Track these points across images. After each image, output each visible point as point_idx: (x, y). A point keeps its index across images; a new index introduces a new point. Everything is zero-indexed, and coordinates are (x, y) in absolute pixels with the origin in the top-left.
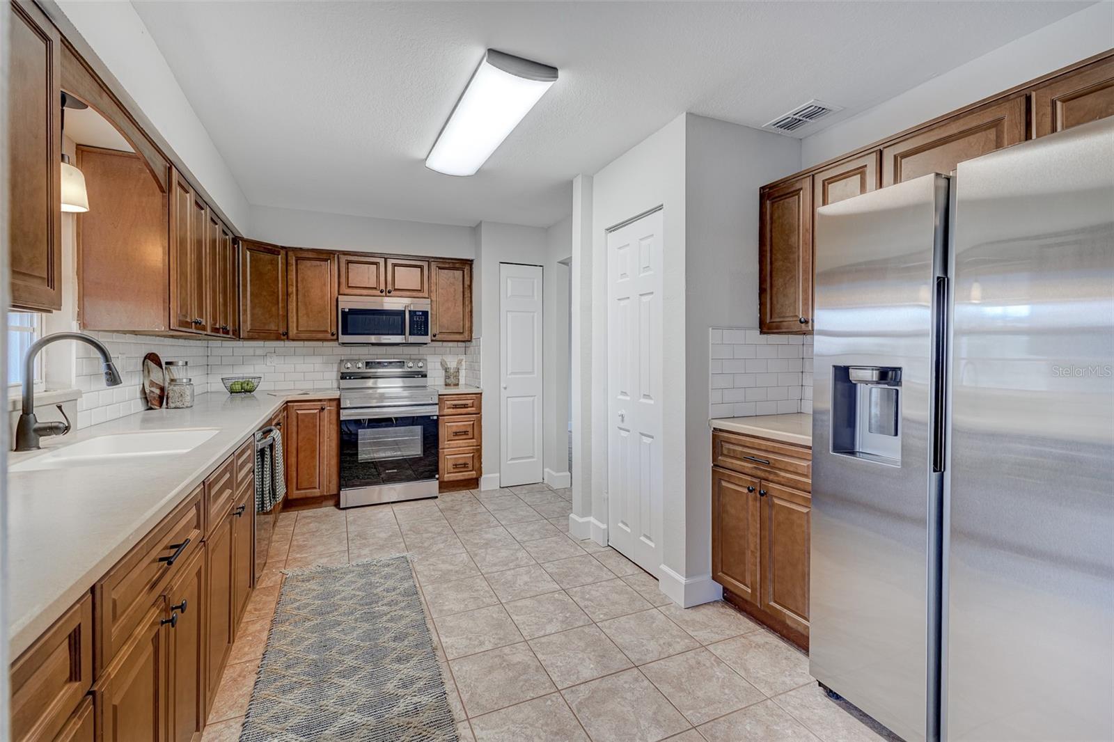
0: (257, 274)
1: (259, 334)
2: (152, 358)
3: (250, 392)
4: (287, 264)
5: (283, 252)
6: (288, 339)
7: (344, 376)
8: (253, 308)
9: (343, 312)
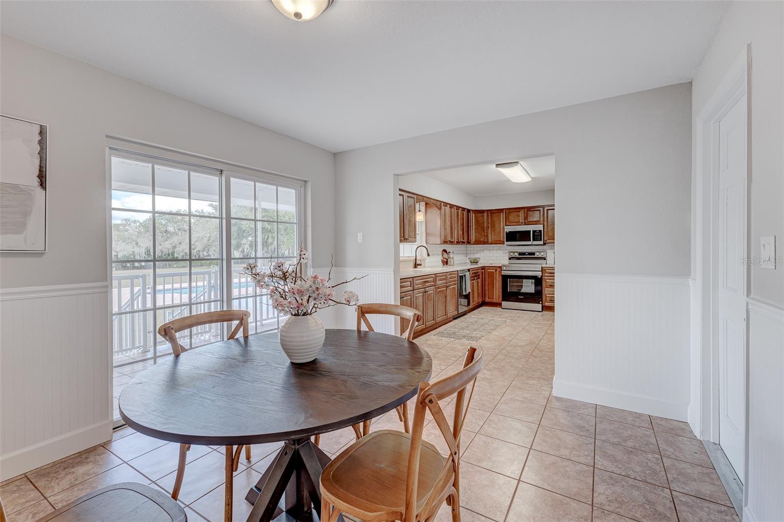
0: (477, 222)
1: (477, 242)
2: (445, 251)
3: (476, 263)
4: (488, 216)
5: (486, 212)
6: (488, 244)
7: (510, 259)
8: (475, 233)
9: (506, 233)
